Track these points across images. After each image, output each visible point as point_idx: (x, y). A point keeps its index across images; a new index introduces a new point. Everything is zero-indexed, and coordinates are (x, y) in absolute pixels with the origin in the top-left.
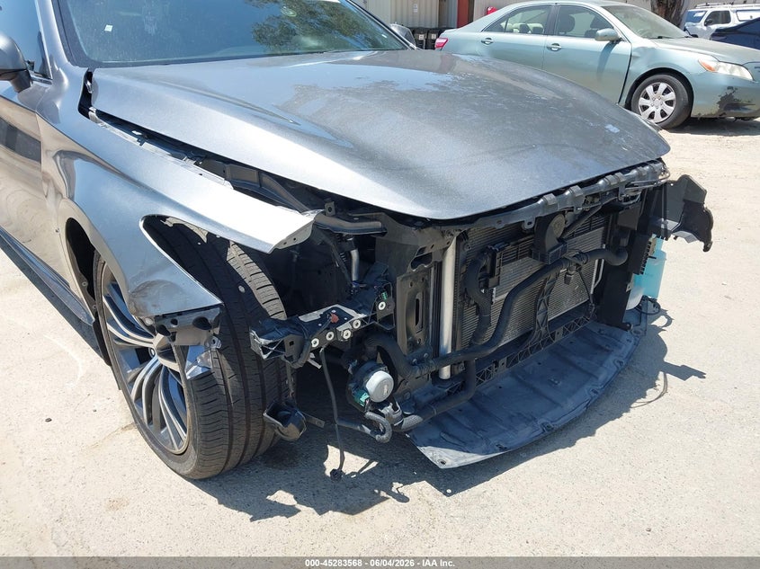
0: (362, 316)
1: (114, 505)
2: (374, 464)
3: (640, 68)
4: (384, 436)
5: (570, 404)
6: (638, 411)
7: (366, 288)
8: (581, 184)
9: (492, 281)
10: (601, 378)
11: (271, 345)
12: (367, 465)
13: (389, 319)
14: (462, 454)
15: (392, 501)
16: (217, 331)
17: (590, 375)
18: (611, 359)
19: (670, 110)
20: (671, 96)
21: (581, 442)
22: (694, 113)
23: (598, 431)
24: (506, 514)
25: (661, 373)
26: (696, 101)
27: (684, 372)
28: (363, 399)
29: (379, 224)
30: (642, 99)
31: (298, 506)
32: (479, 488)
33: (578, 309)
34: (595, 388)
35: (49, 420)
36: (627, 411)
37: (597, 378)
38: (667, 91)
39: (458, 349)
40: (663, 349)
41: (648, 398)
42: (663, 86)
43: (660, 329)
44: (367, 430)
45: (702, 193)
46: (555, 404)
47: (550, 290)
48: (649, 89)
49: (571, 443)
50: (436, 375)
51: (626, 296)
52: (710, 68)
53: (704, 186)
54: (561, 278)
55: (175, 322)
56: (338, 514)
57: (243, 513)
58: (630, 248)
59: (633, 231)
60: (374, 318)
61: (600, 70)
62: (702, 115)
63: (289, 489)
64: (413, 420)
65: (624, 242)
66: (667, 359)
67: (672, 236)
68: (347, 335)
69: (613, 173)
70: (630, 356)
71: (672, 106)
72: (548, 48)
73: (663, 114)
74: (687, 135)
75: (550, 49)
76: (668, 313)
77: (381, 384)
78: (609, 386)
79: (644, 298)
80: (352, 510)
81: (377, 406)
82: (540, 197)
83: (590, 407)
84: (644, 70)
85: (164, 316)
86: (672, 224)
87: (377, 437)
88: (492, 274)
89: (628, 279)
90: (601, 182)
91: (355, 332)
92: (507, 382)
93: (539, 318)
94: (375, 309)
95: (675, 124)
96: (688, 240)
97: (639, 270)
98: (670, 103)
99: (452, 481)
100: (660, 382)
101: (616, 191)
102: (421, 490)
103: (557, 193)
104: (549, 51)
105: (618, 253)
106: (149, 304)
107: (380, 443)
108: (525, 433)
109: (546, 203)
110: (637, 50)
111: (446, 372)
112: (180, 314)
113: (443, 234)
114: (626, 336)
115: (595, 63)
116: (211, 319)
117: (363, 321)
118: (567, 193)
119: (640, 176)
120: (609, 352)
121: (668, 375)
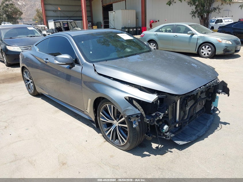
0: (163, 114)
1: (112, 156)
2: (163, 146)
3: (200, 42)
4: (169, 138)
5: (202, 131)
6: (216, 132)
7: (163, 108)
8: (204, 86)
9: (186, 105)
10: (208, 125)
11: (149, 120)
12: (161, 146)
13: (167, 115)
14: (183, 142)
15: (169, 153)
16: (139, 118)
17: (205, 125)
18: (209, 121)
19: (210, 53)
20: (210, 49)
21: (205, 139)
22: (216, 54)
23: (209, 137)
24: (194, 153)
25: (220, 124)
26: (217, 51)
27: (225, 123)
28: (164, 131)
29: (165, 95)
30: (201, 50)
31: (150, 154)
32: (187, 149)
33: (201, 110)
34: (207, 128)
35: (86, 141)
36: (214, 132)
37: (206, 125)
38: (208, 48)
39: (180, 120)
40: (219, 118)
41: (218, 129)
42: (207, 47)
43: (218, 114)
44: (164, 137)
45: (227, 84)
46: (199, 131)
47: (196, 106)
48: (204, 47)
49: (203, 139)
50: (175, 126)
51: (211, 107)
52: (220, 41)
53: (227, 83)
54: (199, 104)
55: (132, 117)
56: (159, 155)
57: (139, 156)
58: (211, 96)
59: (212, 93)
60: (165, 114)
61: (189, 42)
62: (219, 54)
63: (147, 151)
64: (173, 135)
65: (210, 95)
66: (220, 121)
67: (221, 93)
68: (161, 118)
69: (209, 82)
70: (213, 120)
71: (210, 52)
72: (174, 36)
73: (208, 54)
74: (215, 60)
75: (175, 37)
76: (219, 110)
77: (167, 128)
78: (209, 127)
79: (214, 107)
80: (162, 154)
81: (166, 132)
82: (197, 89)
83: (206, 132)
84: (202, 42)
85: (130, 115)
86: (220, 91)
87: (167, 139)
88: (186, 104)
89: (211, 103)
90: (207, 85)
91: (162, 117)
92: (187, 127)
93: (194, 113)
94: (165, 112)
95: (211, 57)
96: (225, 94)
97: (214, 101)
98: (209, 51)
99: (181, 148)
100: (220, 126)
101: (210, 86)
102: (174, 150)
103: (200, 88)
104: (174, 37)
105: (209, 98)
106: (127, 113)
107: (168, 140)
108: (194, 138)
109: (198, 90)
110: (199, 37)
111: (177, 125)
112: (133, 115)
113: (179, 97)
114: (211, 116)
115: (188, 40)
116: (139, 116)
117: (163, 115)
118: (202, 87)
119: (214, 82)
120: (208, 120)
121: (222, 124)
